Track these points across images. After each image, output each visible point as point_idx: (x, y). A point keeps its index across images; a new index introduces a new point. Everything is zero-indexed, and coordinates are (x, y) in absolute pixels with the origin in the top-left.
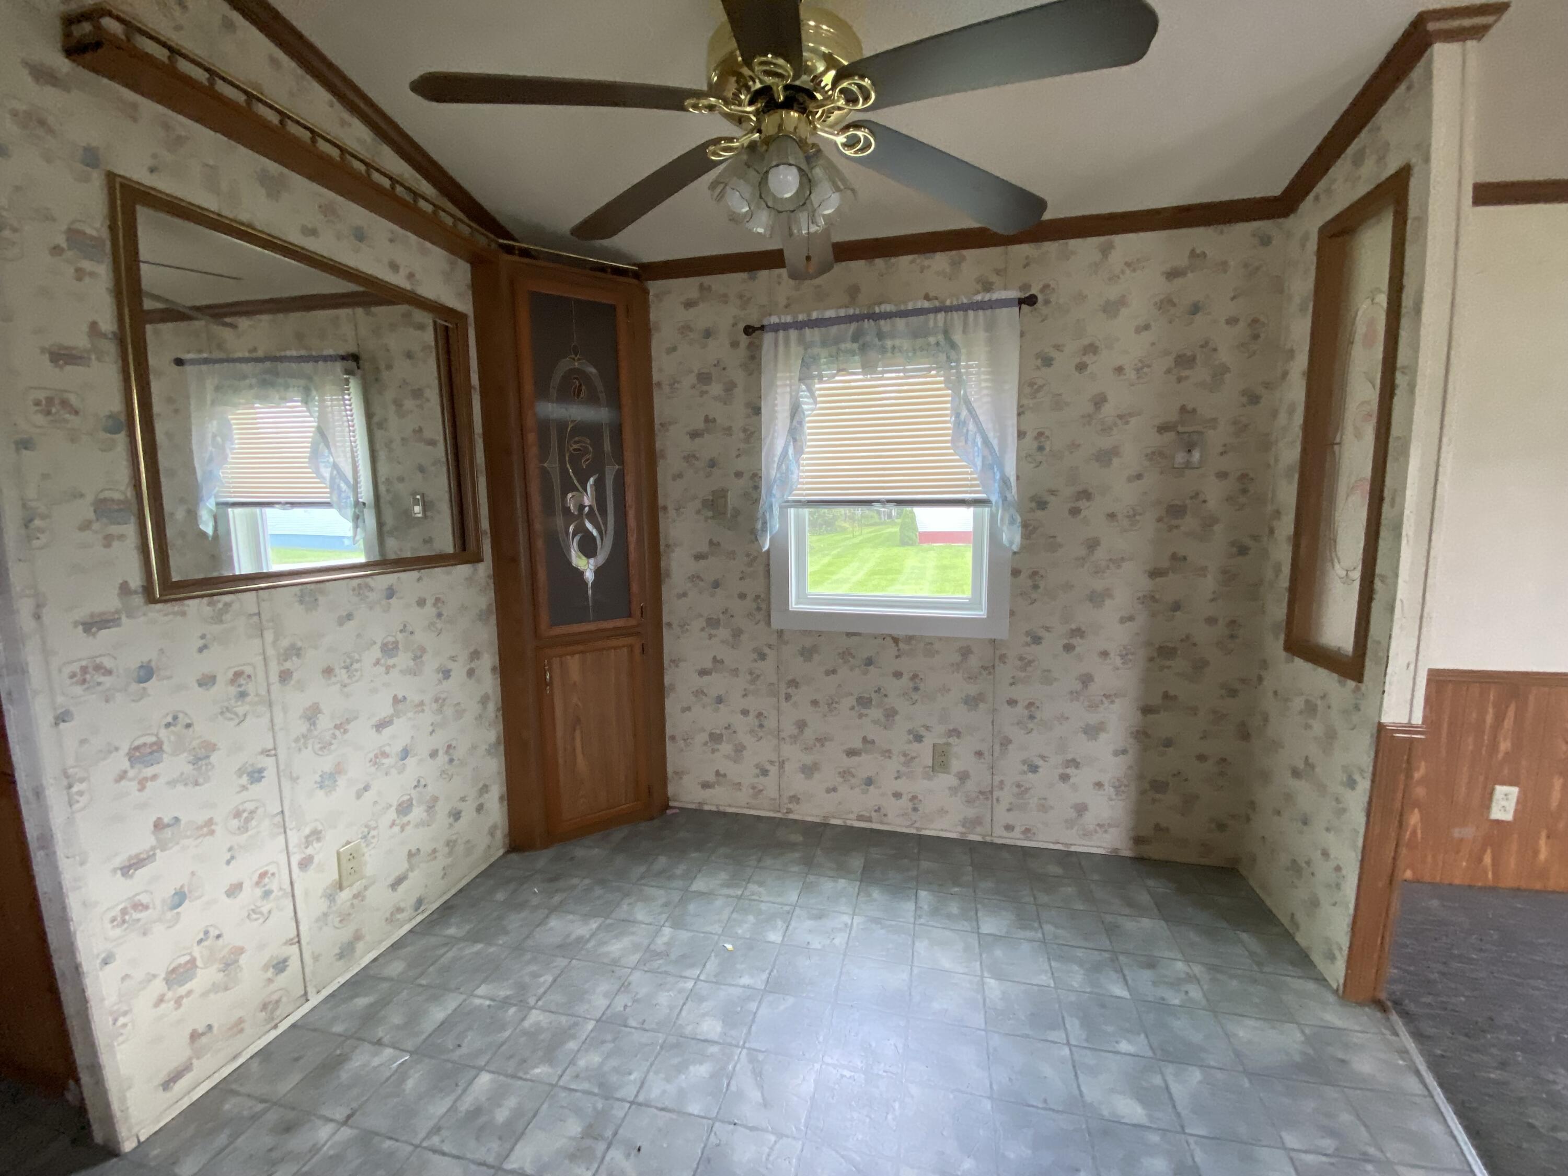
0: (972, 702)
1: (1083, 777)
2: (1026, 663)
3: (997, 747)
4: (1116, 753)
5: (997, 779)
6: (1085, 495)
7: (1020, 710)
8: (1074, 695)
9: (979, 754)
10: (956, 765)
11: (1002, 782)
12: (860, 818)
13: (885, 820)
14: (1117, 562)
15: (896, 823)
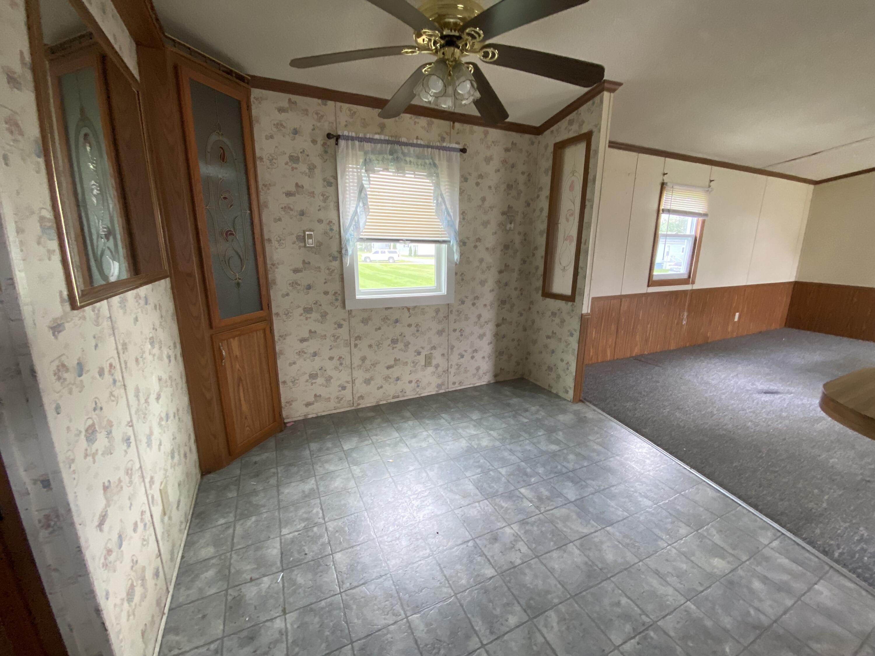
0: (440, 333)
1: (478, 356)
2: (459, 312)
3: (450, 350)
4: (489, 344)
5: (450, 364)
6: (479, 240)
7: (458, 333)
8: (476, 323)
9: (443, 355)
10: (434, 362)
11: (451, 365)
12: (394, 397)
13: (405, 395)
14: (489, 268)
15: (411, 395)
